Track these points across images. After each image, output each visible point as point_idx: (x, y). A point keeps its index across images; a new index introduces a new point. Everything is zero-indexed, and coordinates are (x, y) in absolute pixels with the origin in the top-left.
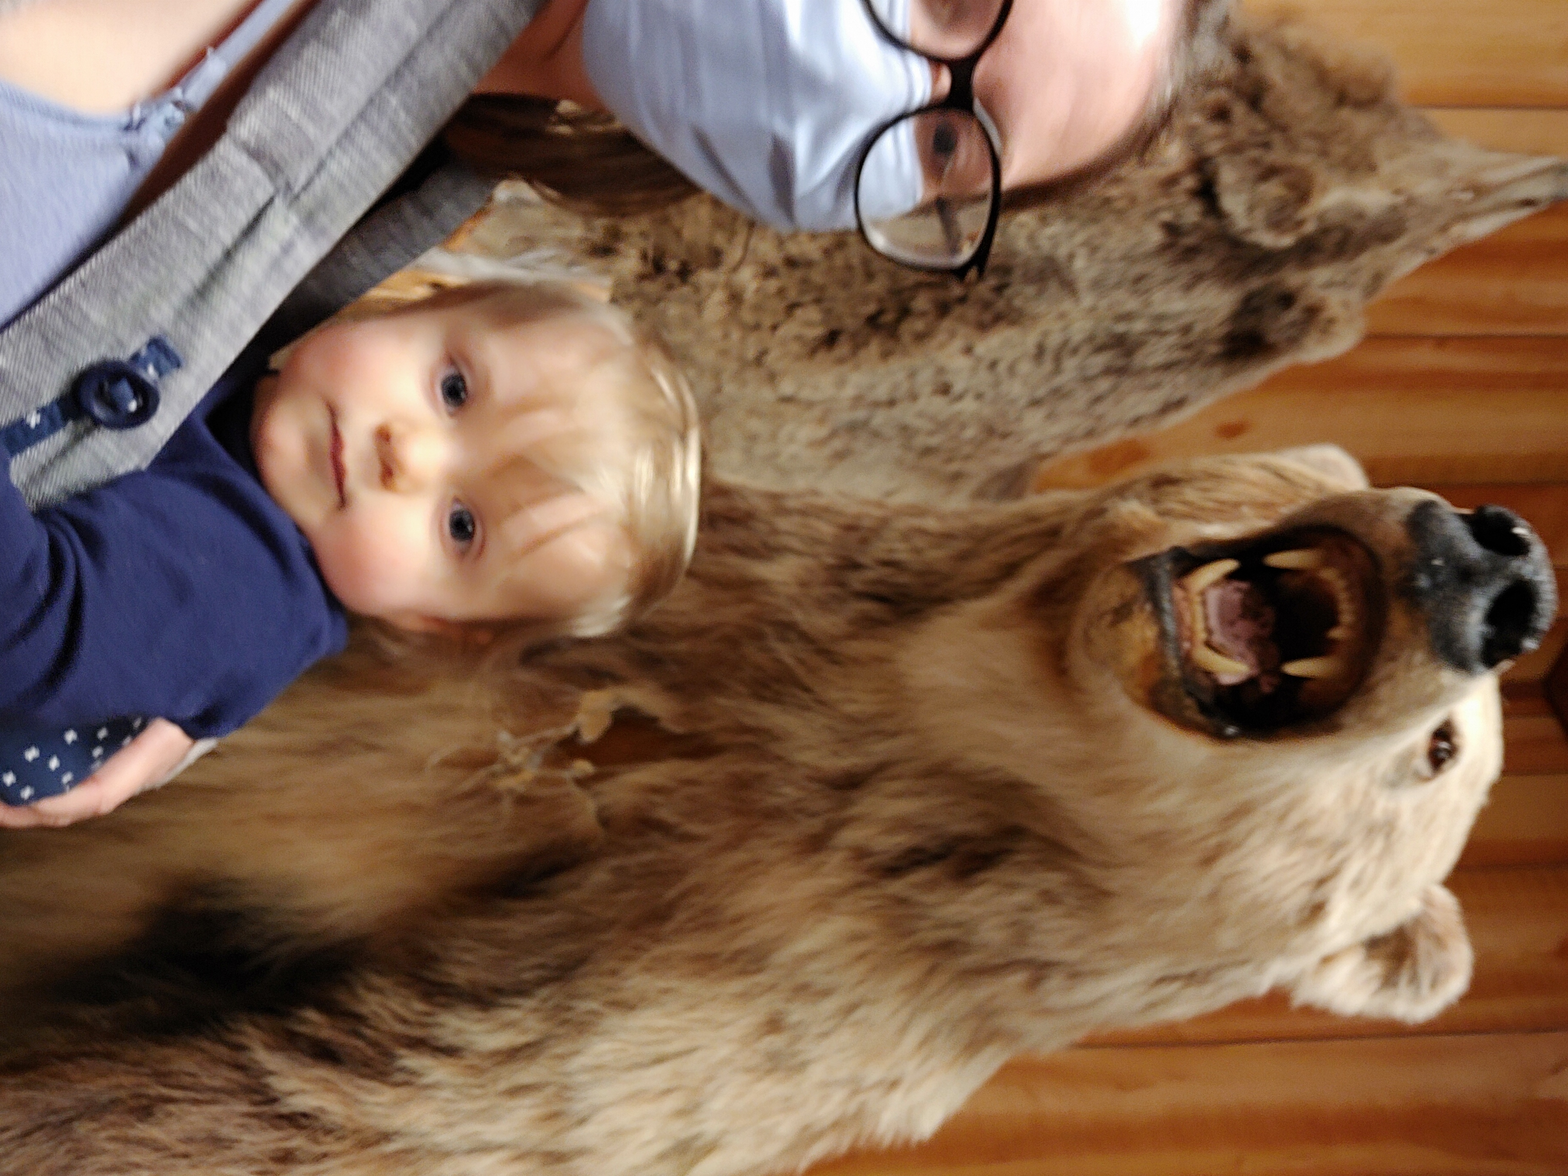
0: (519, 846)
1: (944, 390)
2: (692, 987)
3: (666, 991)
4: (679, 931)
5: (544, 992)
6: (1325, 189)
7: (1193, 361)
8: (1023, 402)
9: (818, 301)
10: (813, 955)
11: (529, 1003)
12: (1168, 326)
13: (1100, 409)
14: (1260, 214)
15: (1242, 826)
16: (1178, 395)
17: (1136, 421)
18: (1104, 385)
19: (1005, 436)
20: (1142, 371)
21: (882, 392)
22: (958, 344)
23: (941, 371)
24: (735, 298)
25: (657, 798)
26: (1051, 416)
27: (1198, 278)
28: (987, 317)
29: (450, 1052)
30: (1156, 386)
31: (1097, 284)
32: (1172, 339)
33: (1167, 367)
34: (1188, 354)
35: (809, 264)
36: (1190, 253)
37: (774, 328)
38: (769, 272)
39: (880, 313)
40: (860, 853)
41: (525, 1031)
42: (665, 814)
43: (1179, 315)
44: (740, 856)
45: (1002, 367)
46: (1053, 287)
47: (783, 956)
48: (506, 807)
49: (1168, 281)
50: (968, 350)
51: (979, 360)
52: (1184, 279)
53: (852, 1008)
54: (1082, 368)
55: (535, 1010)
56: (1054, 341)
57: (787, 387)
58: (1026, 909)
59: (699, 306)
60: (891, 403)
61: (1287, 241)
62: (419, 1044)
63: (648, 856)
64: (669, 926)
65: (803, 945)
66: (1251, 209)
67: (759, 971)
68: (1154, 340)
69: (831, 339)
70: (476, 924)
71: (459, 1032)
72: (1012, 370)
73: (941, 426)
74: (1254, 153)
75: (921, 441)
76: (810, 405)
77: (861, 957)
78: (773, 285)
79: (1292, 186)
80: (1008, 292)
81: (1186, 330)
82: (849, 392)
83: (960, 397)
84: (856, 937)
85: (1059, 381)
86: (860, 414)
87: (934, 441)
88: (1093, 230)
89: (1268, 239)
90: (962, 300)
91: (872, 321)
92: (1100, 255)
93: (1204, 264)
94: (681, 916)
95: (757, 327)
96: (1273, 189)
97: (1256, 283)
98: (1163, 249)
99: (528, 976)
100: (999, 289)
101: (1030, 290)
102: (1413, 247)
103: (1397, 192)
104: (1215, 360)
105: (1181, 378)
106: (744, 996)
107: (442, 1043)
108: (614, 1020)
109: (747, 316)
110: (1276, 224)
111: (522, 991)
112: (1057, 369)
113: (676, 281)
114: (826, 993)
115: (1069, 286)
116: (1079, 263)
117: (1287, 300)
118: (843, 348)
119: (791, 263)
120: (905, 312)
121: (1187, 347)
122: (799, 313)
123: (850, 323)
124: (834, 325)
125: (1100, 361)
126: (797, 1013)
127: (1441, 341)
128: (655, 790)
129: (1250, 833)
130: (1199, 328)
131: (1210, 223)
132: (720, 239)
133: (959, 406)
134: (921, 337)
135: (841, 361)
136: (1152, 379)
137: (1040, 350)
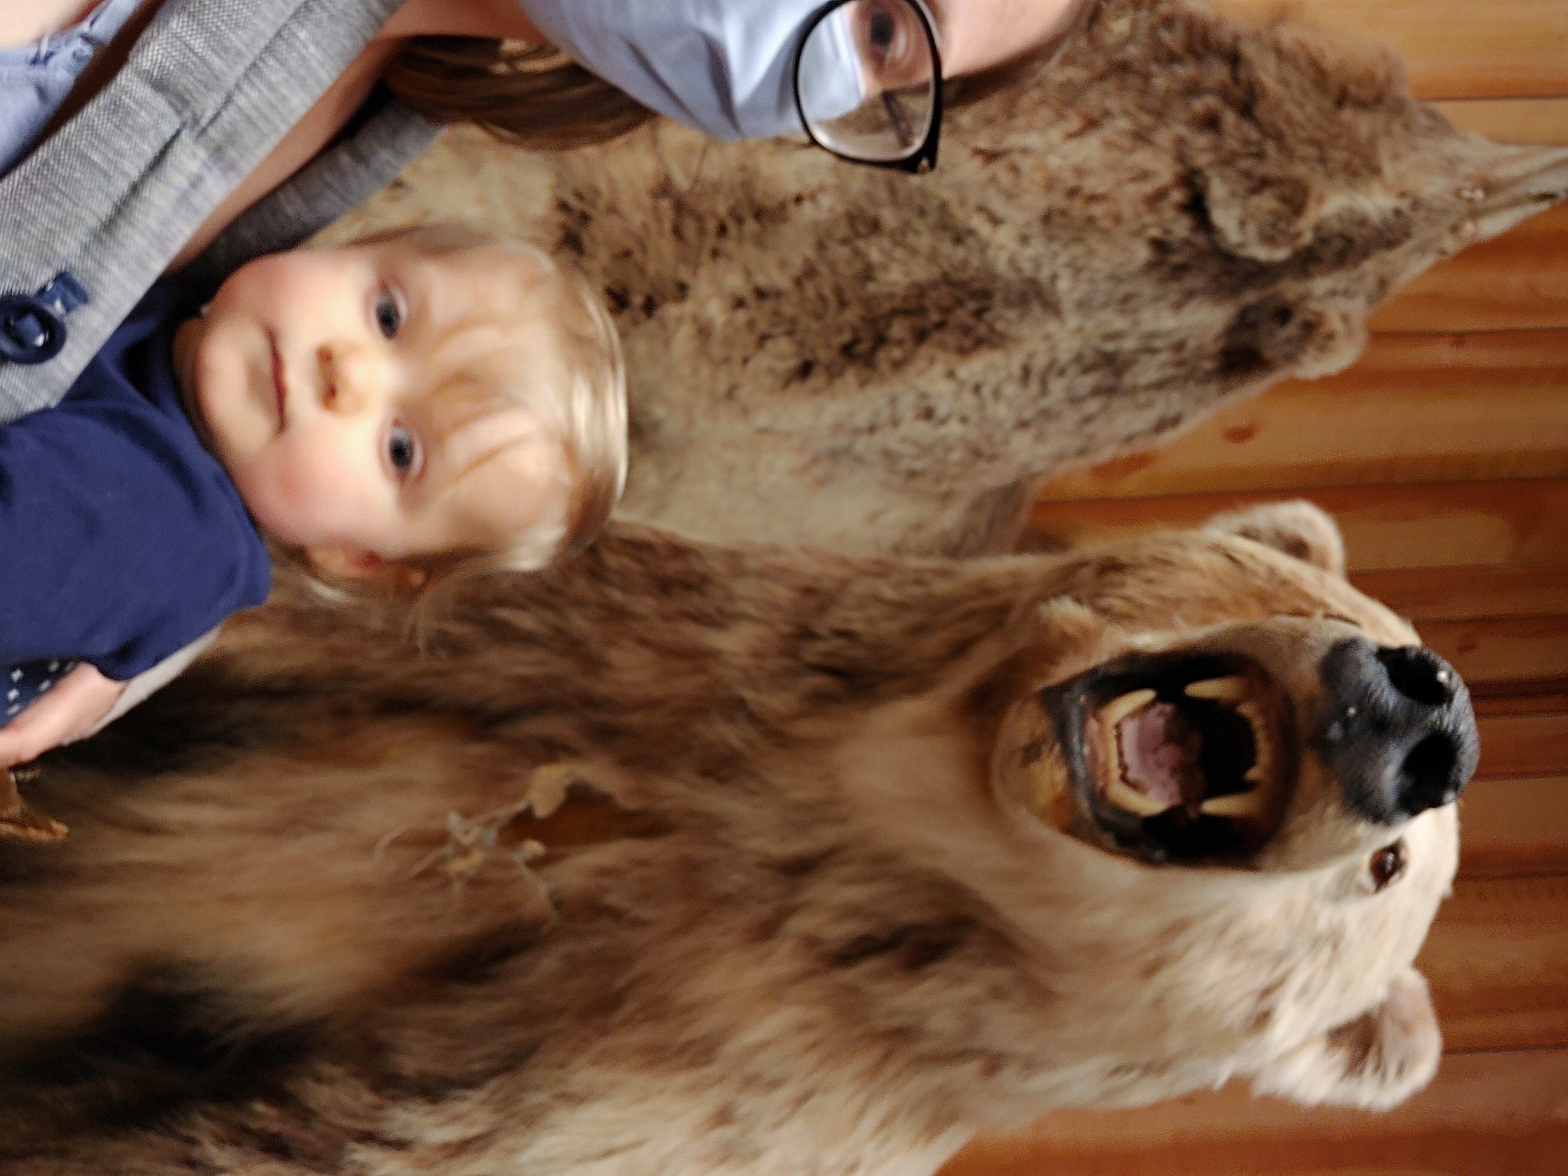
0: (469, 928)
1: (928, 414)
2: (641, 1081)
3: (613, 1084)
4: (626, 1023)
5: (493, 1084)
6: (1321, 199)
7: (1186, 378)
8: (1009, 424)
9: (790, 333)
10: (763, 1045)
11: (478, 1095)
12: (1158, 343)
13: (1091, 428)
14: (1252, 229)
15: (1180, 942)
16: (1171, 413)
17: (1130, 439)
18: (1093, 406)
19: (992, 458)
20: (1134, 390)
21: (862, 419)
22: (939, 369)
23: (923, 396)
24: (703, 332)
25: (607, 882)
26: (1040, 437)
27: (1189, 295)
28: (967, 343)
29: (400, 1145)
30: (1148, 405)
31: (1082, 305)
32: (1164, 357)
33: (1160, 385)
34: (1181, 371)
35: (778, 294)
36: (1180, 271)
37: (745, 361)
38: (739, 303)
39: (855, 341)
40: (810, 942)
41: (472, 1125)
42: (614, 899)
43: (1168, 333)
44: (689, 942)
45: (986, 391)
46: (1036, 309)
47: (734, 1046)
48: (458, 888)
49: (1157, 299)
50: (951, 375)
51: (962, 384)
52: (1174, 297)
53: (805, 1097)
54: (1069, 389)
55: (484, 1102)
56: (1040, 362)
57: (762, 419)
58: (975, 1001)
59: (667, 343)
60: (872, 429)
61: (1281, 254)
62: (368, 1138)
63: (597, 943)
64: (618, 1017)
65: (754, 1035)
66: (1242, 224)
67: (708, 1063)
68: (1144, 358)
69: (805, 370)
70: (426, 1013)
71: (406, 1126)
72: (997, 393)
73: (926, 450)
74: (1245, 164)
75: (906, 464)
76: (787, 435)
77: (813, 1045)
78: (741, 316)
79: (1284, 199)
80: (988, 316)
81: (1179, 346)
82: (827, 419)
83: (943, 421)
84: (805, 1027)
85: (1045, 403)
86: (841, 441)
87: (919, 465)
88: (1077, 250)
89: (1262, 253)
90: (941, 326)
91: (848, 351)
92: (1085, 275)
93: (1195, 281)
94: (630, 1006)
95: (726, 360)
96: (1267, 202)
97: (1251, 297)
98: (1151, 266)
99: (477, 1067)
100: (978, 314)
101: (1012, 314)
102: (1423, 250)
103: (1403, 195)
104: (1208, 377)
105: (1175, 396)
106: (693, 1089)
107: (391, 1137)
108: (561, 1115)
109: (716, 350)
110: (1269, 239)
111: (470, 1083)
112: (1044, 389)
113: (641, 316)
114: (776, 1084)
115: (1052, 308)
116: (1063, 284)
117: (1284, 314)
118: (817, 379)
119: (760, 294)
120: (881, 340)
121: (1180, 364)
122: (770, 345)
123: (823, 355)
124: (808, 356)
125: (1089, 381)
126: (747, 1104)
127: (1459, 339)
128: (604, 872)
129: (1189, 946)
130: (1192, 344)
131: (1201, 240)
132: (684, 274)
133: (943, 430)
134: (898, 365)
135: (816, 392)
136: (1142, 397)
137: (1026, 372)
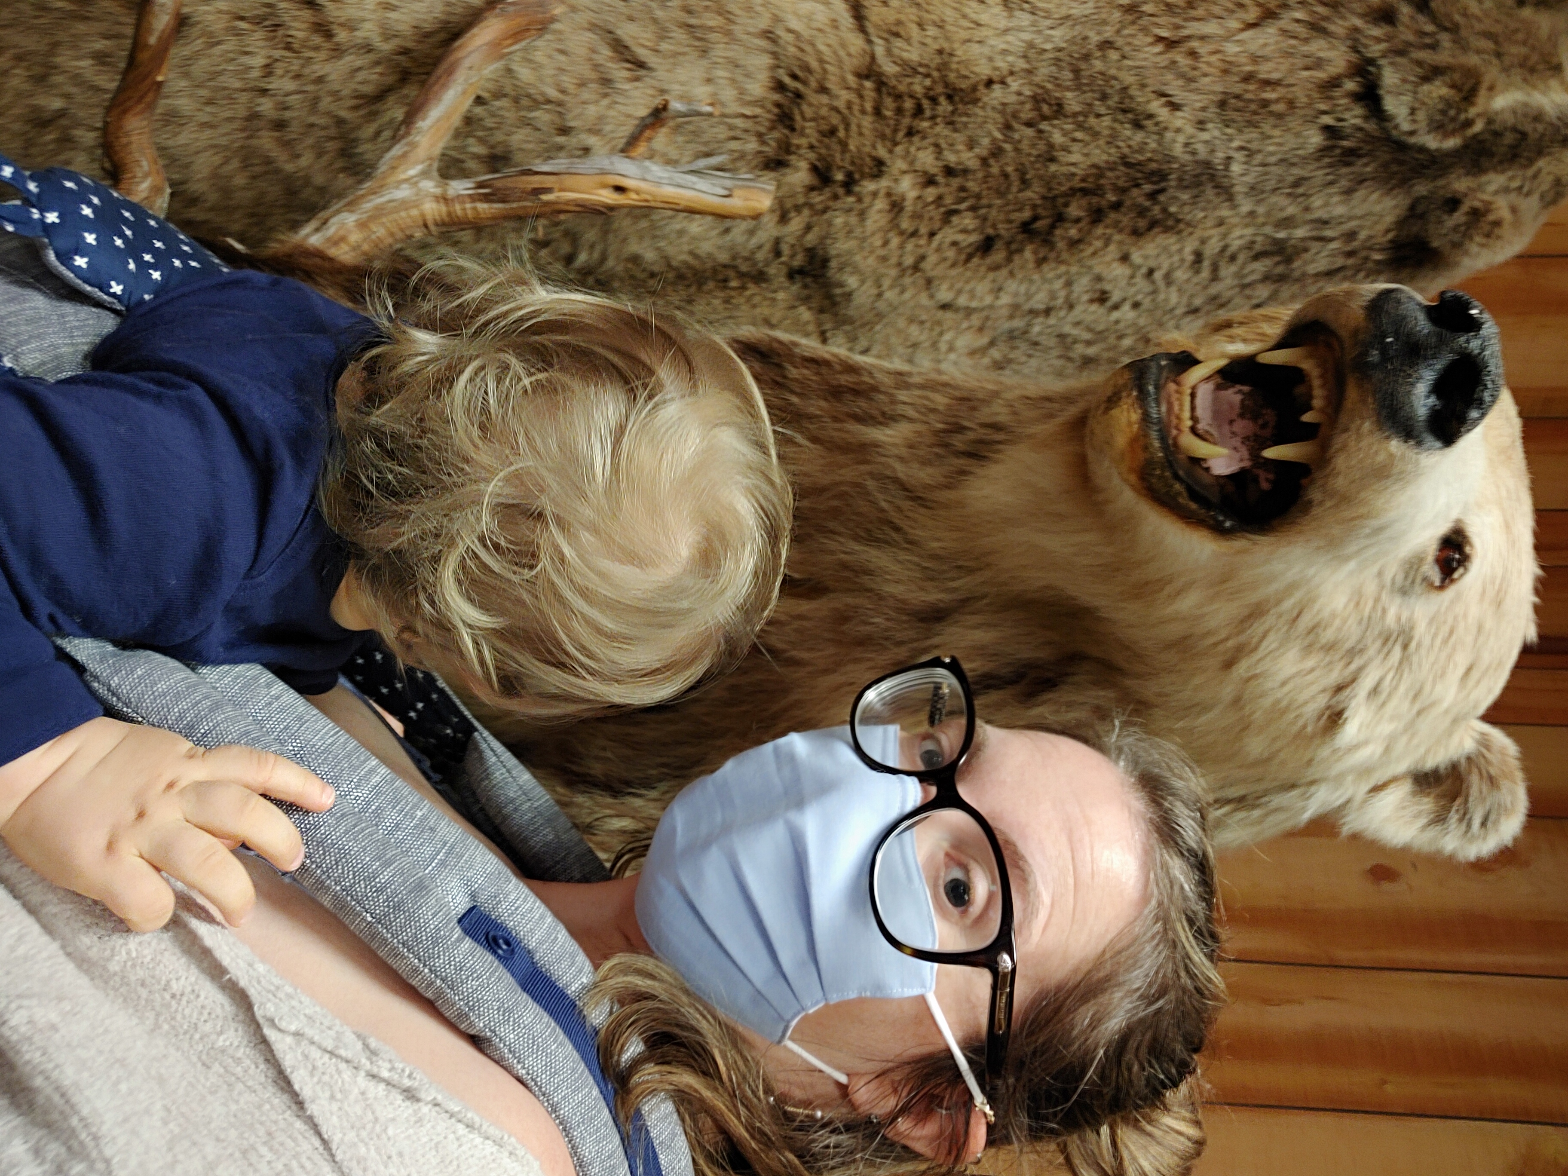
1: (1102, 298)
6: (1491, 93)
7: (1356, 269)
8: (1179, 311)
9: (973, 209)
12: (1332, 231)
14: (1421, 116)
18: (1263, 292)
20: (1302, 278)
21: (1039, 301)
22: (1113, 251)
23: (1099, 279)
24: (896, 206)
27: (1360, 182)
28: (1142, 224)
31: (1253, 189)
32: (1335, 246)
33: (1329, 274)
34: (1351, 262)
35: (965, 172)
36: (1349, 156)
37: (932, 234)
38: (930, 181)
39: (1035, 218)
43: (1341, 221)
45: (1158, 275)
46: (1209, 193)
49: (1328, 184)
50: (1125, 258)
51: (1136, 268)
52: (1344, 182)
54: (1238, 275)
56: (1212, 248)
57: (944, 294)
59: (862, 215)
60: (1048, 312)
61: (1452, 143)
66: (1413, 111)
68: (1315, 246)
69: (986, 246)
72: (1168, 279)
73: (1100, 336)
74: (1419, 54)
75: (1080, 349)
76: (969, 312)
78: (931, 193)
79: (1456, 87)
80: (1162, 198)
81: (1350, 236)
82: (1005, 299)
83: (1116, 307)
85: (1214, 289)
86: (1018, 323)
87: (1091, 351)
88: (1251, 134)
89: (1432, 142)
90: (1116, 206)
91: (1026, 228)
92: (1257, 159)
93: (1364, 167)
95: (914, 234)
96: (1438, 90)
97: (1420, 189)
98: (1323, 151)
100: (1152, 196)
101: (1185, 196)
104: (1380, 267)
109: (906, 224)
110: (1439, 128)
112: (1215, 277)
113: (841, 191)
115: (1226, 193)
116: (1236, 168)
117: (1453, 203)
118: (998, 255)
119: (949, 171)
120: (1060, 218)
121: (1350, 254)
122: (955, 219)
123: (1003, 229)
124: (990, 231)
125: (1260, 268)
129: (1263, 637)
130: (1363, 234)
131: (1371, 126)
132: (882, 152)
133: (1115, 315)
134: (1074, 244)
135: (996, 268)
137: (1199, 257)
